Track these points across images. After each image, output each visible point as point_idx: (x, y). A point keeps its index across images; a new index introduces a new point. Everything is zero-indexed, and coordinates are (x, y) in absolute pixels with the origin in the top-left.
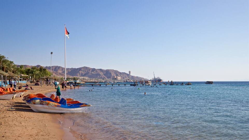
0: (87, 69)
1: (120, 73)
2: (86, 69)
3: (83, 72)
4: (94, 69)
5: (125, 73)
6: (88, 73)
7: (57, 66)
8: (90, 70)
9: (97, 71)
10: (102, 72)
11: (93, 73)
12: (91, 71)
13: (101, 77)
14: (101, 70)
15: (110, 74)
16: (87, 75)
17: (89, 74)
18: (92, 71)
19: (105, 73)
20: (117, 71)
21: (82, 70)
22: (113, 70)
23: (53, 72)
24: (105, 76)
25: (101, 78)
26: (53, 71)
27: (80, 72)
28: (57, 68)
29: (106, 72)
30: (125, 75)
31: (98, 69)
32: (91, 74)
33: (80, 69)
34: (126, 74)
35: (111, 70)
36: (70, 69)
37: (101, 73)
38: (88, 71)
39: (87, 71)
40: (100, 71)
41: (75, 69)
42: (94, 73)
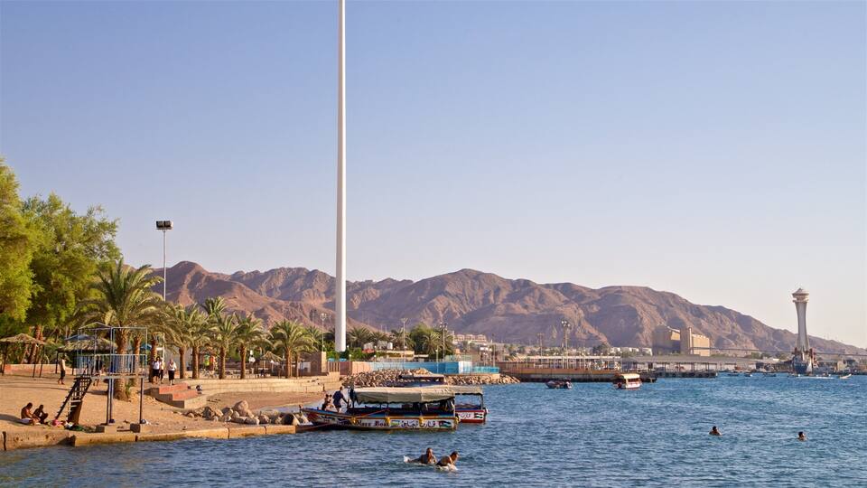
0: (481, 286)
1: (698, 311)
2: (473, 288)
3: (455, 307)
4: (527, 283)
5: (720, 309)
6: (487, 309)
7: (300, 269)
8: (498, 290)
9: (542, 299)
10: (576, 301)
11: (517, 308)
12: (504, 294)
13: (573, 334)
14: (566, 289)
15: (632, 314)
16: (479, 325)
17: (493, 319)
18: (513, 298)
19: (595, 309)
20: (674, 296)
21: (447, 289)
22: (647, 289)
23: (272, 305)
24: (594, 332)
25: (575, 343)
26: (271, 300)
27: (440, 303)
28: (299, 282)
29: (597, 302)
30: (728, 324)
31: (547, 286)
32: (509, 314)
33: (437, 285)
34: (732, 319)
35: (631, 288)
36: (378, 286)
37: (572, 312)
38: (486, 300)
39: (479, 296)
40: (564, 298)
41: (406, 286)
42: (525, 311)
